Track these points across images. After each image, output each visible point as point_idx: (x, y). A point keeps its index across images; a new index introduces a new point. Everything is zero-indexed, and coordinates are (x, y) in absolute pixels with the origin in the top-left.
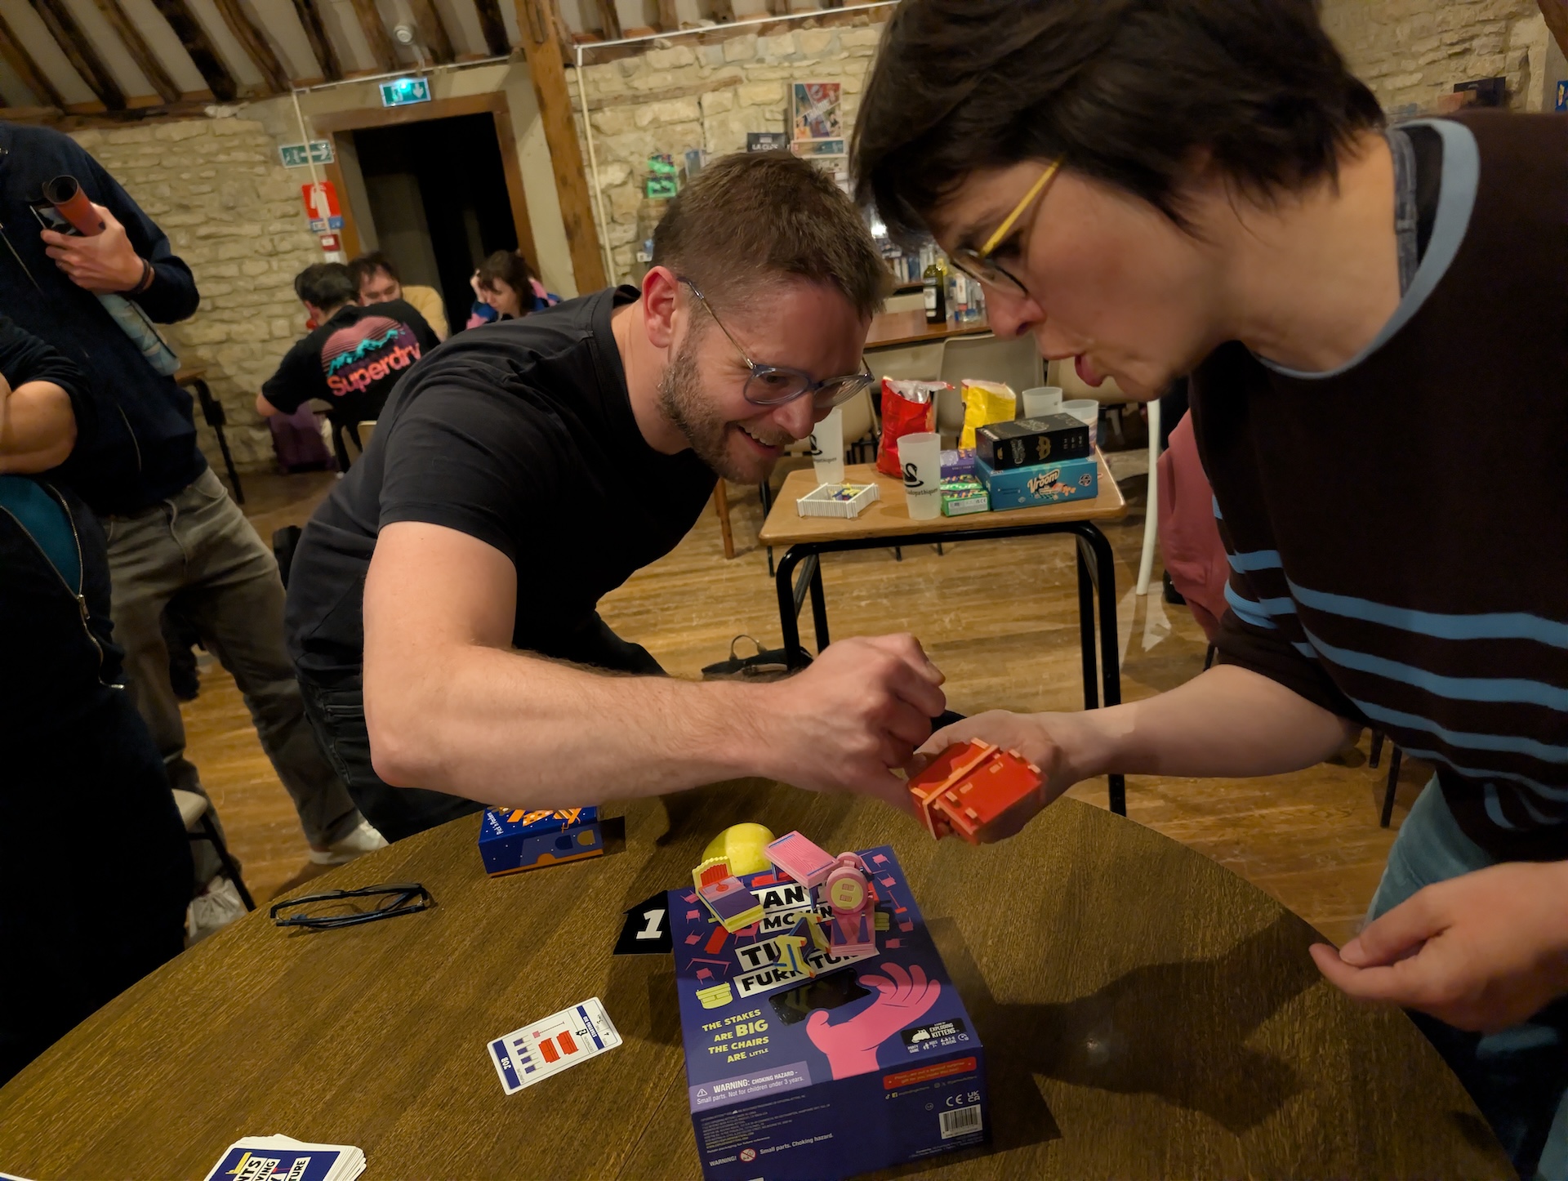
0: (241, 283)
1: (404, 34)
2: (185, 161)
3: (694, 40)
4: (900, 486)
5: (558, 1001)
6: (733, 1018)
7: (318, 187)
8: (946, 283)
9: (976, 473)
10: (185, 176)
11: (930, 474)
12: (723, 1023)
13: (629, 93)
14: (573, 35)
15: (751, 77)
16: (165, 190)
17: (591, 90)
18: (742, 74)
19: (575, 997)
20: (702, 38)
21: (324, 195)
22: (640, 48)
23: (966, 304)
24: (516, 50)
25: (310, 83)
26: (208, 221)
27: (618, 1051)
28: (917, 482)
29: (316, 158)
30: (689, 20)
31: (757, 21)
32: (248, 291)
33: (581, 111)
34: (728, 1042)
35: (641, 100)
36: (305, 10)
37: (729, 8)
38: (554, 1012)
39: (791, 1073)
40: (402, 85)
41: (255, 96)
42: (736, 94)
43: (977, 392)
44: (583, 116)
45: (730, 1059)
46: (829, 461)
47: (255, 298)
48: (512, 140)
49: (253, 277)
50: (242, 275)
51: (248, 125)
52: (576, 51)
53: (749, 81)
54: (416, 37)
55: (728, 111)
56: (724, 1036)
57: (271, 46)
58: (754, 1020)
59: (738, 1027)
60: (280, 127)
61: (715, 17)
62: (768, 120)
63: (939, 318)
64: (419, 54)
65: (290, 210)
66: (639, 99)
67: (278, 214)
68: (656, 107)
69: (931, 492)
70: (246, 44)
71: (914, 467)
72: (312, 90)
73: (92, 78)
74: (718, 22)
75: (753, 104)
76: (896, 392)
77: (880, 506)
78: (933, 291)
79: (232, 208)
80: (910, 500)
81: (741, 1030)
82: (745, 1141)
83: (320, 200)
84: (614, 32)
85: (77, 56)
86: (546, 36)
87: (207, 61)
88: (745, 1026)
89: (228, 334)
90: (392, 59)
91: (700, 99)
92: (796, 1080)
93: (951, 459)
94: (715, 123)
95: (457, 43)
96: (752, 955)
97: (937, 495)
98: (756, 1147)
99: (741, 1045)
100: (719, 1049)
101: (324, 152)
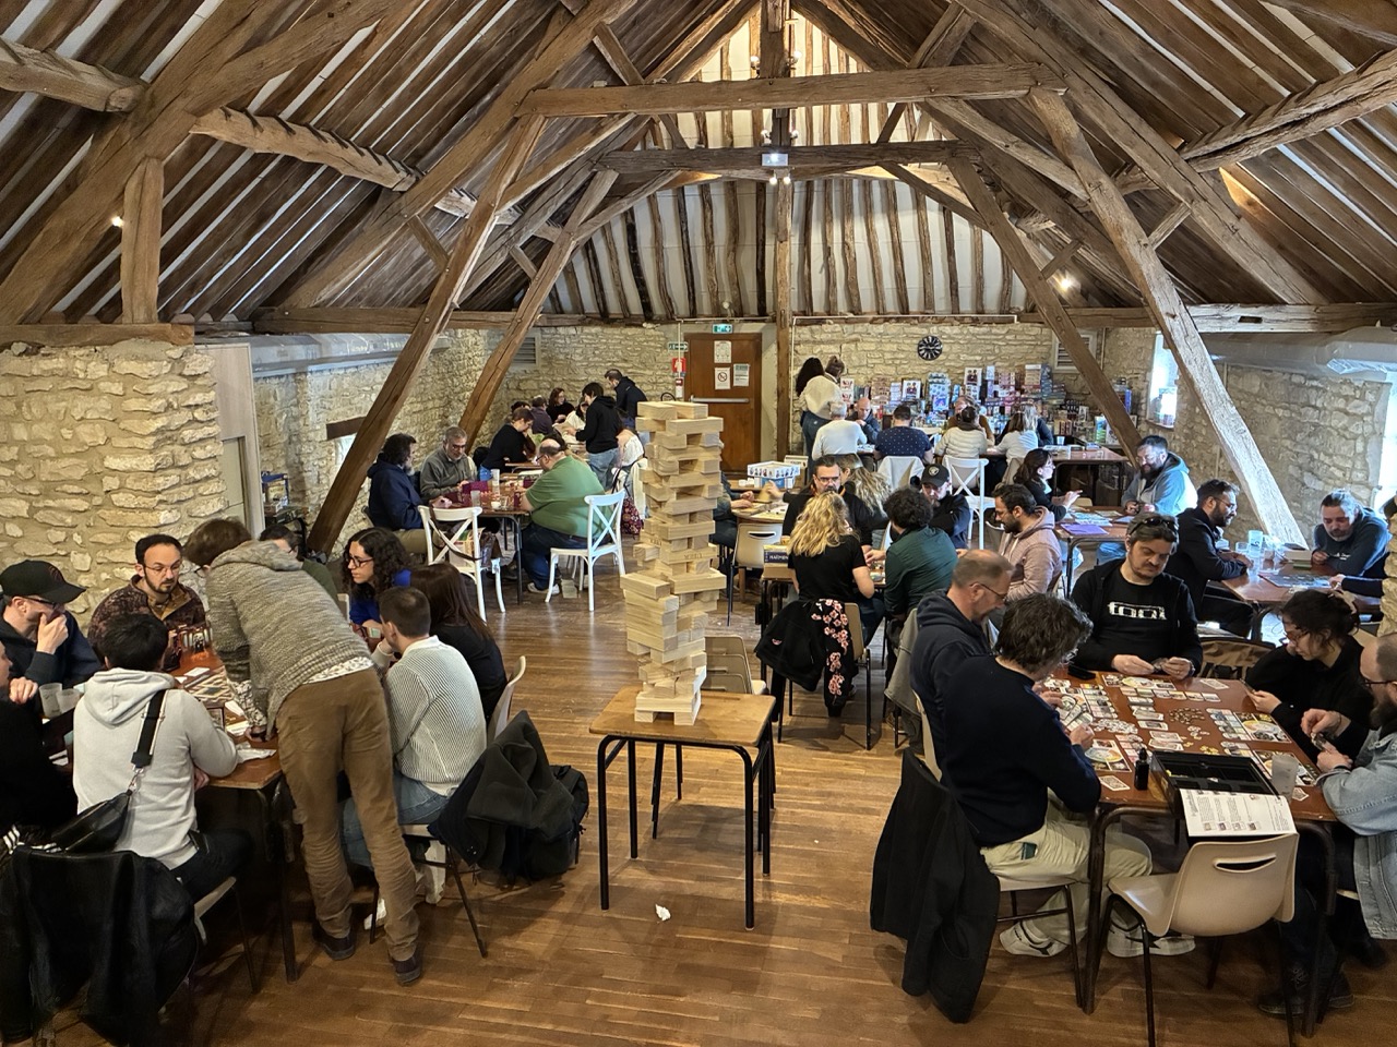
1: (726, 305)
2: (631, 343)
3: (843, 322)
7: (679, 360)
13: (812, 339)
14: (794, 313)
17: (797, 336)
18: (861, 338)
21: (681, 363)
22: (820, 322)
24: (770, 315)
25: (685, 318)
29: (681, 349)
30: (842, 313)
31: (870, 317)
33: (792, 344)
37: (860, 310)
40: (722, 326)
41: (662, 322)
42: (856, 345)
44: (793, 347)
48: (761, 351)
51: (658, 333)
52: (794, 320)
53: (863, 341)
54: (730, 307)
55: (852, 351)
57: (673, 304)
60: (670, 335)
61: (853, 313)
62: (868, 357)
64: (730, 312)
65: (666, 367)
66: (816, 343)
67: (661, 368)
68: (822, 346)
70: (664, 303)
72: (684, 322)
73: (601, 305)
74: (855, 315)
75: (864, 350)
79: (643, 363)
83: (679, 365)
84: (810, 313)
85: (600, 300)
87: (647, 306)
90: (718, 312)
95: (745, 310)
101: (685, 347)
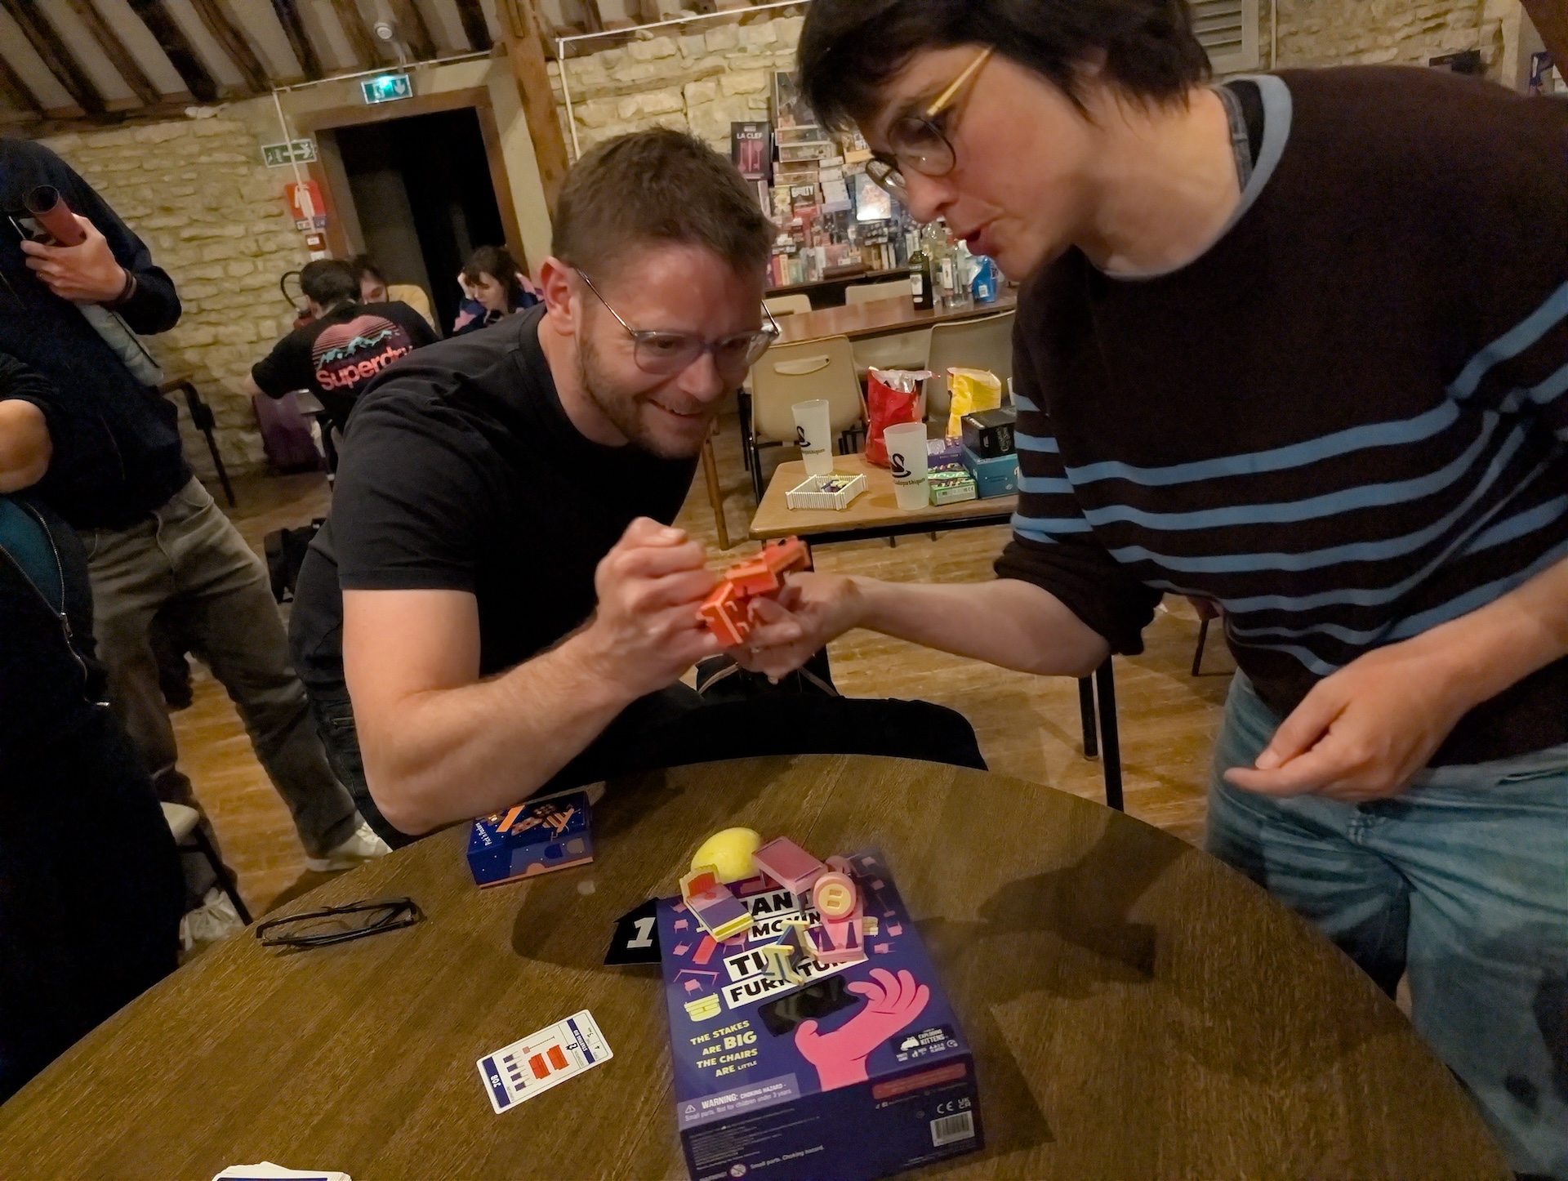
0: (227, 285)
1: (384, 31)
2: (167, 163)
3: (675, 30)
4: (888, 476)
5: (548, 1015)
6: (721, 1031)
7: (301, 185)
8: (932, 268)
9: (962, 461)
10: (166, 178)
11: (917, 464)
12: (711, 1036)
13: (612, 85)
14: (554, 29)
15: (733, 66)
16: (147, 193)
17: (574, 83)
18: (725, 64)
19: (565, 1010)
20: (683, 29)
21: (307, 194)
22: (621, 40)
23: (952, 289)
24: (497, 44)
25: (291, 82)
26: (192, 223)
27: (608, 1064)
28: (905, 473)
29: (299, 157)
30: (671, 12)
31: (737, 11)
32: (234, 293)
33: (565, 104)
34: (717, 1055)
35: (624, 91)
36: (285, 10)
38: (544, 1026)
39: (780, 1086)
40: (384, 82)
41: (236, 96)
42: (719, 83)
43: (961, 379)
44: (566, 109)
45: (719, 1073)
46: (817, 452)
47: (241, 299)
48: (496, 135)
49: (240, 279)
50: (228, 277)
51: (228, 126)
52: (558, 44)
53: (731, 69)
54: (396, 35)
55: (712, 100)
56: (712, 1050)
57: (251, 46)
58: (742, 1032)
59: (726, 1040)
60: (261, 127)
61: (695, 7)
62: (750, 109)
63: (926, 304)
64: (400, 51)
65: (276, 211)
66: (622, 91)
67: (262, 213)
68: (639, 98)
69: (918, 482)
70: (227, 47)
71: (901, 458)
72: (293, 89)
73: (69, 81)
74: (699, 13)
75: (736, 93)
76: (882, 382)
77: (869, 497)
78: (920, 276)
79: (216, 209)
80: (898, 491)
81: (730, 1043)
82: (735, 1157)
83: (304, 200)
84: (595, 25)
85: (54, 60)
86: (526, 32)
87: (186, 63)
88: (733, 1039)
89: (216, 336)
90: (374, 57)
91: (683, 89)
92: (785, 1093)
93: (938, 447)
94: (698, 113)
95: (437, 39)
96: (740, 963)
97: (926, 482)
98: (746, 1162)
99: (730, 1058)
100: (707, 1063)
101: (306, 151)
